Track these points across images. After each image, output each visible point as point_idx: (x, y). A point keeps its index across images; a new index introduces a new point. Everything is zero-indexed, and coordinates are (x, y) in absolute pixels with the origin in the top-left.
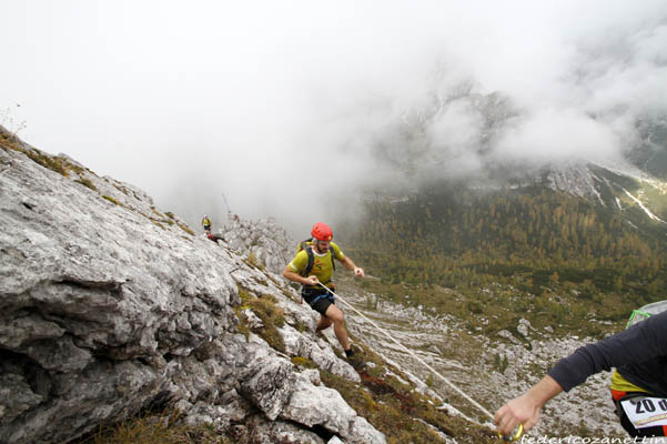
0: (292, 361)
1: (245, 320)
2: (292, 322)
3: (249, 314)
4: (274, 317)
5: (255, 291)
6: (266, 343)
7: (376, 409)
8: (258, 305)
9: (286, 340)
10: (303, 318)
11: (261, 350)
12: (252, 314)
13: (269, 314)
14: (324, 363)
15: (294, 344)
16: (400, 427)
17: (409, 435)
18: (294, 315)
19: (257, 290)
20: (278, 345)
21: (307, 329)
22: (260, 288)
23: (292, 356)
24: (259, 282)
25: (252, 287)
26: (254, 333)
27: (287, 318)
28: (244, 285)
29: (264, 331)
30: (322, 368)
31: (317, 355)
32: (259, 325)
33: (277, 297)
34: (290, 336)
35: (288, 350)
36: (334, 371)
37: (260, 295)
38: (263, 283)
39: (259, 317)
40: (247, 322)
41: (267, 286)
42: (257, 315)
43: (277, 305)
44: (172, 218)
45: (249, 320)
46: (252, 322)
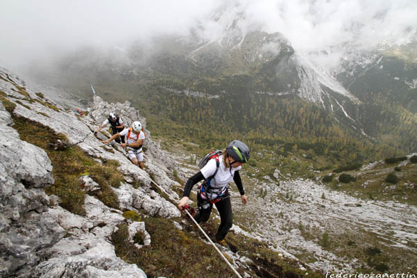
0: (123, 215)
1: (83, 185)
2: (130, 180)
3: (86, 179)
4: (111, 180)
5: (100, 158)
6: (101, 203)
7: (187, 242)
8: (99, 171)
9: (121, 198)
10: (139, 177)
11: (95, 209)
12: (90, 179)
13: (107, 177)
14: (153, 210)
15: (127, 201)
16: (203, 254)
17: (209, 259)
18: (132, 175)
19: (103, 157)
20: (112, 203)
21: (142, 185)
22: (107, 155)
23: (125, 210)
24: (107, 150)
25: (98, 155)
26: (91, 195)
27: (126, 178)
28: (91, 153)
29: (101, 193)
30: (151, 213)
31: (147, 205)
32: (95, 189)
33: (121, 161)
34: (124, 193)
35: (122, 206)
36: (161, 214)
37: (105, 162)
38: (110, 151)
39: (96, 182)
40: (84, 186)
41: (114, 153)
42: (95, 180)
43: (118, 168)
44: (42, 97)
45: (86, 185)
46: (89, 187)
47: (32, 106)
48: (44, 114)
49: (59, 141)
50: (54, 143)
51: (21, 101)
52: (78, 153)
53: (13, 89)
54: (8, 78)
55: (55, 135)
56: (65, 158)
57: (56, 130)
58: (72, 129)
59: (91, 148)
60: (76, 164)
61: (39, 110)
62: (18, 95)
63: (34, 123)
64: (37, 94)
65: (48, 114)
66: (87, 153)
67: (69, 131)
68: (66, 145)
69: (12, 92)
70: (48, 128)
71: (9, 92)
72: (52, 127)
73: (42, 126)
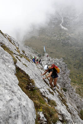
2: (61, 119)
3: (42, 115)
4: (53, 118)
5: (47, 98)
10: (67, 118)
18: (62, 115)
22: (50, 96)
24: (50, 92)
25: (47, 96)
27: (59, 116)
28: (43, 94)
32: (45, 123)
33: (57, 102)
37: (49, 100)
38: (52, 93)
39: (46, 118)
40: (40, 119)
41: (53, 95)
42: (45, 116)
43: (56, 108)
44: (24, 53)
45: (41, 118)
46: (42, 120)
47: (21, 59)
48: (25, 65)
49: (31, 84)
50: (29, 85)
51: (18, 56)
52: (38, 93)
53: (15, 49)
54: (14, 42)
55: (30, 80)
56: (33, 96)
57: (30, 77)
58: (36, 75)
59: (44, 90)
60: (37, 102)
61: (24, 62)
62: (17, 53)
63: (22, 71)
64: (22, 51)
65: (27, 64)
66: (42, 94)
67: (35, 77)
68: (34, 88)
69: (15, 51)
70: (28, 76)
71: (14, 51)
72: (29, 75)
73: (25, 74)
